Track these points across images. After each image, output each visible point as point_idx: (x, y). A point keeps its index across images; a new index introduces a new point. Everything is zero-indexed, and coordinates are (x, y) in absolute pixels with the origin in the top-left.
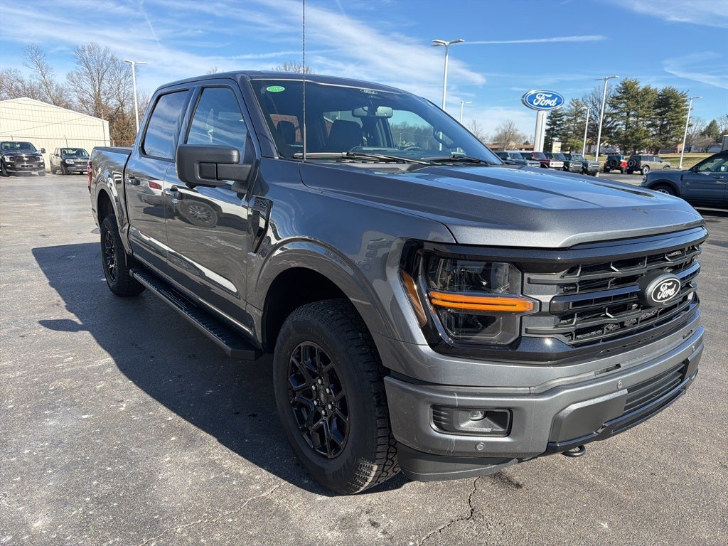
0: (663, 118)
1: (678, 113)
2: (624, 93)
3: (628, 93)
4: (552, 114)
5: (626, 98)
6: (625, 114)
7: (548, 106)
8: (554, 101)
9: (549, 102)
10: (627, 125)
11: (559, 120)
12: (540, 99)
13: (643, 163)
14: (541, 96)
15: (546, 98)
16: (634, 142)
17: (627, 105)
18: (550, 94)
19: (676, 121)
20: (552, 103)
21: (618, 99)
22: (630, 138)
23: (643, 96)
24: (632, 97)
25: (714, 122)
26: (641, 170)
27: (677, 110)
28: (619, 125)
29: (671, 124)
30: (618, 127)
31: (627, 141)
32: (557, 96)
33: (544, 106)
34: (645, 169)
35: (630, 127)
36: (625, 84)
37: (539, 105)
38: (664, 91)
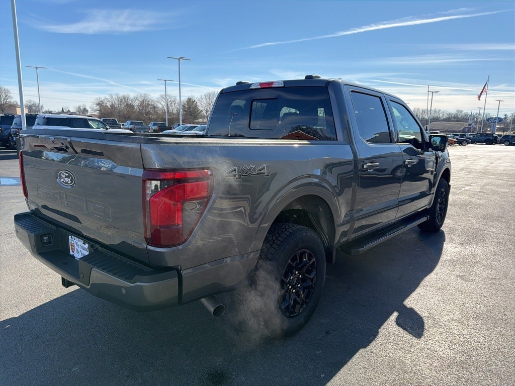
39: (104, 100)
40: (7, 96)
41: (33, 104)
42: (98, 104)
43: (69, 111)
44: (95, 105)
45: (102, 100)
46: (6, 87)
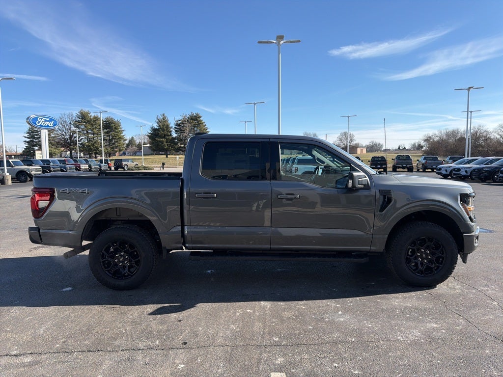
0: (109, 135)
1: (117, 132)
2: (82, 118)
3: (84, 120)
4: (29, 130)
5: (84, 122)
6: (85, 132)
7: (48, 126)
8: (52, 123)
9: (47, 123)
10: (88, 140)
11: (36, 135)
12: (41, 121)
13: (124, 163)
14: (42, 119)
15: (46, 121)
16: (95, 150)
17: (86, 127)
18: (48, 118)
19: (117, 137)
20: (51, 124)
21: (80, 122)
22: (92, 147)
23: (95, 121)
24: (88, 121)
25: (132, 138)
26: (124, 168)
27: (117, 130)
28: (82, 139)
29: (114, 139)
30: (83, 140)
31: (90, 150)
32: (53, 120)
33: (45, 126)
34: (126, 167)
35: (90, 141)
36: (82, 113)
37: (41, 125)
38: (106, 119)
39: (432, 136)
40: (351, 139)
41: (375, 144)
42: (425, 140)
43: (405, 148)
44: (423, 142)
45: (431, 135)
46: (352, 133)
